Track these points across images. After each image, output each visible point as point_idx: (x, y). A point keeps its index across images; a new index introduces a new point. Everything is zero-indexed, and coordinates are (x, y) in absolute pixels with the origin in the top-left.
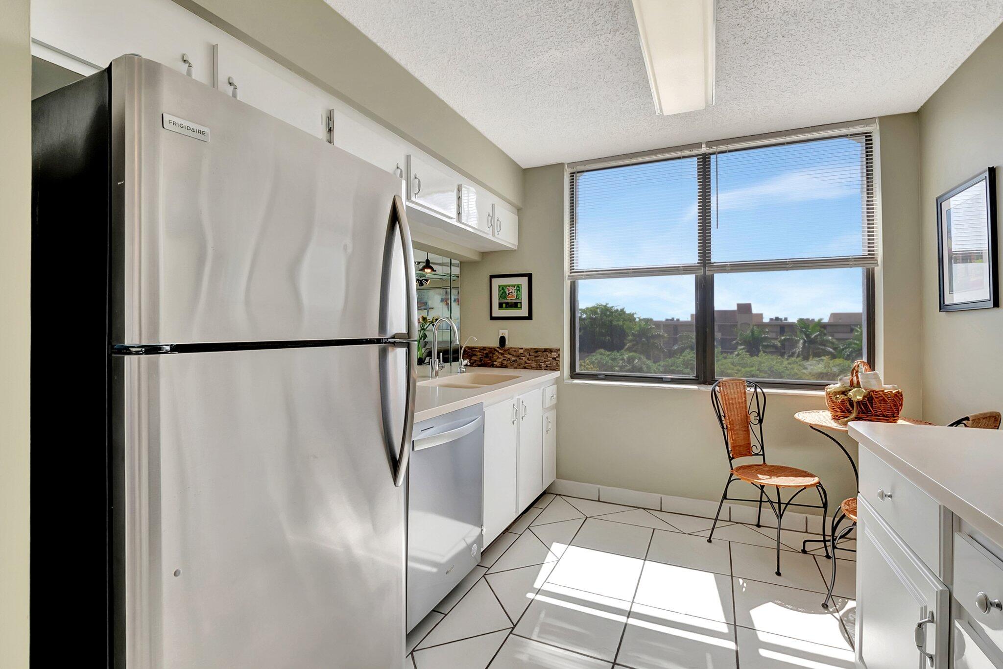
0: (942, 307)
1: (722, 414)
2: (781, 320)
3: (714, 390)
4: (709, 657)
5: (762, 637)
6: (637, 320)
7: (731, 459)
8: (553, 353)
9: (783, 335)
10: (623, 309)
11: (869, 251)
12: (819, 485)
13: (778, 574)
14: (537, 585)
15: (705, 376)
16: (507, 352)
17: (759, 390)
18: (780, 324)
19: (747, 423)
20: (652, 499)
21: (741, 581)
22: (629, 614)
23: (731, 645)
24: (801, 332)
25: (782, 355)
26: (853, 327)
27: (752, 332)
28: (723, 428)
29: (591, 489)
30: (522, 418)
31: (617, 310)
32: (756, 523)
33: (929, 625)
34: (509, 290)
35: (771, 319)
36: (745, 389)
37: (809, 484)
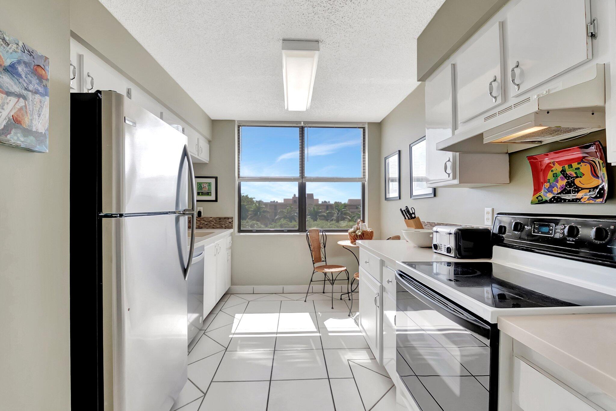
0: (386, 199)
1: (310, 244)
2: (327, 202)
3: (307, 234)
4: (311, 340)
5: (329, 330)
6: (255, 202)
7: (314, 263)
8: (229, 220)
9: (327, 211)
10: (247, 195)
11: (363, 176)
12: (346, 270)
13: (332, 308)
14: (233, 331)
15: (302, 228)
16: (202, 220)
17: (324, 234)
18: (327, 204)
19: (319, 248)
20: (279, 288)
21: (319, 313)
22: (277, 333)
23: (318, 334)
24: (336, 209)
25: (327, 220)
26: (357, 206)
27: (314, 208)
28: (311, 250)
29: (249, 288)
30: (218, 253)
31: (244, 196)
32: (323, 292)
33: (378, 297)
34: (203, 185)
35: (322, 202)
36: (319, 233)
37: (343, 270)
